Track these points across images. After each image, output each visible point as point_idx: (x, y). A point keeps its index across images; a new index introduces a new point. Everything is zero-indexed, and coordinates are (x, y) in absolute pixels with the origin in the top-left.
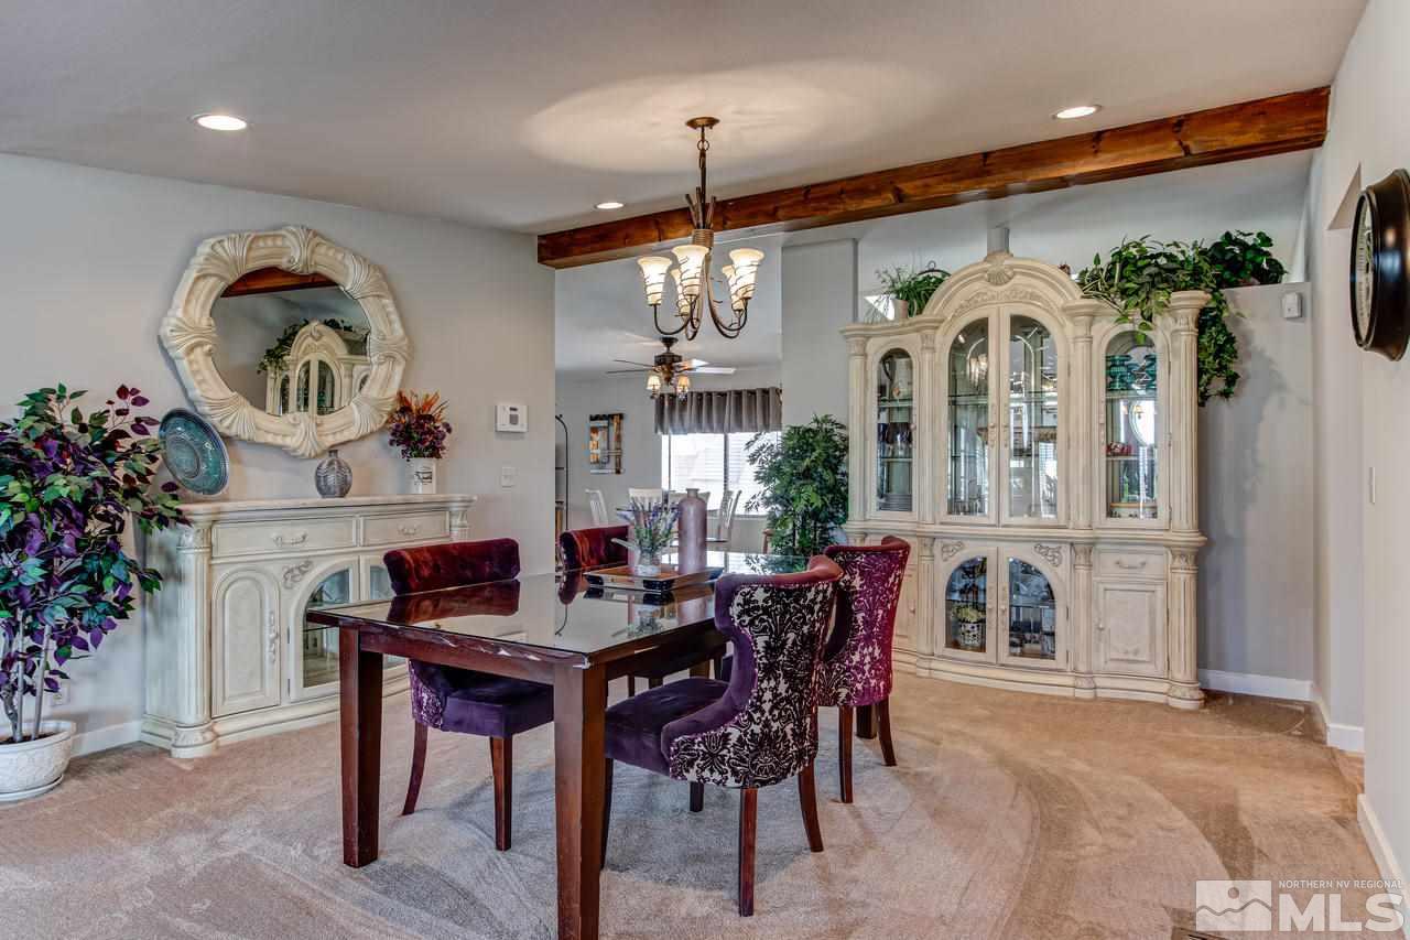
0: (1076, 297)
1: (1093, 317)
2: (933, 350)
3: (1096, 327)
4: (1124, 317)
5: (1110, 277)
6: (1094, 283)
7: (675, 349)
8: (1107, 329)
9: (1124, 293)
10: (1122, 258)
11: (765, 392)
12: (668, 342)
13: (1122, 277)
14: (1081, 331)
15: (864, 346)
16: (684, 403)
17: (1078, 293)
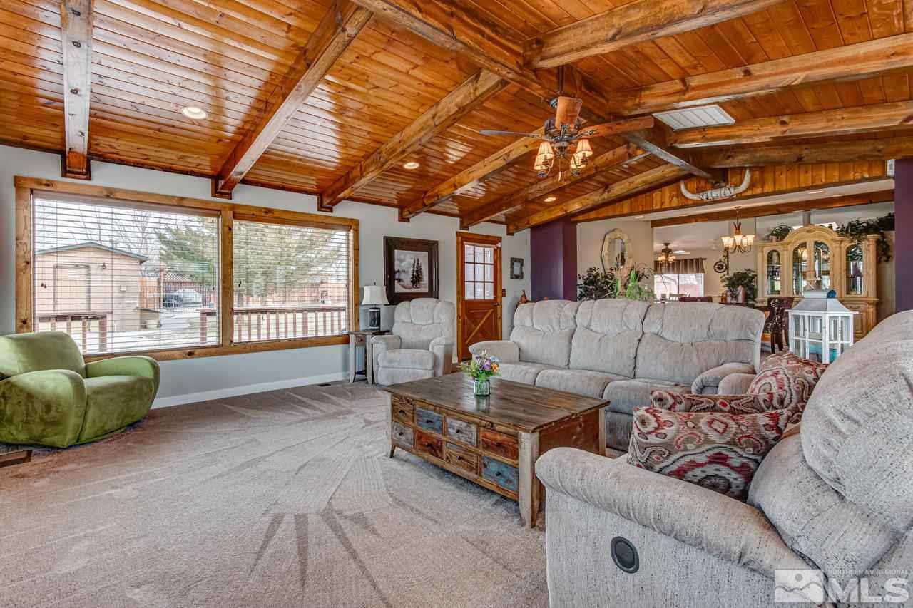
0: (836, 236)
1: (841, 241)
2: (787, 250)
3: (842, 244)
4: (852, 241)
5: (847, 230)
6: (842, 231)
7: (669, 247)
8: (846, 244)
9: (852, 235)
10: (851, 225)
11: (697, 260)
12: (667, 244)
13: (851, 231)
14: (838, 245)
15: (762, 249)
16: (673, 263)
17: (836, 235)
